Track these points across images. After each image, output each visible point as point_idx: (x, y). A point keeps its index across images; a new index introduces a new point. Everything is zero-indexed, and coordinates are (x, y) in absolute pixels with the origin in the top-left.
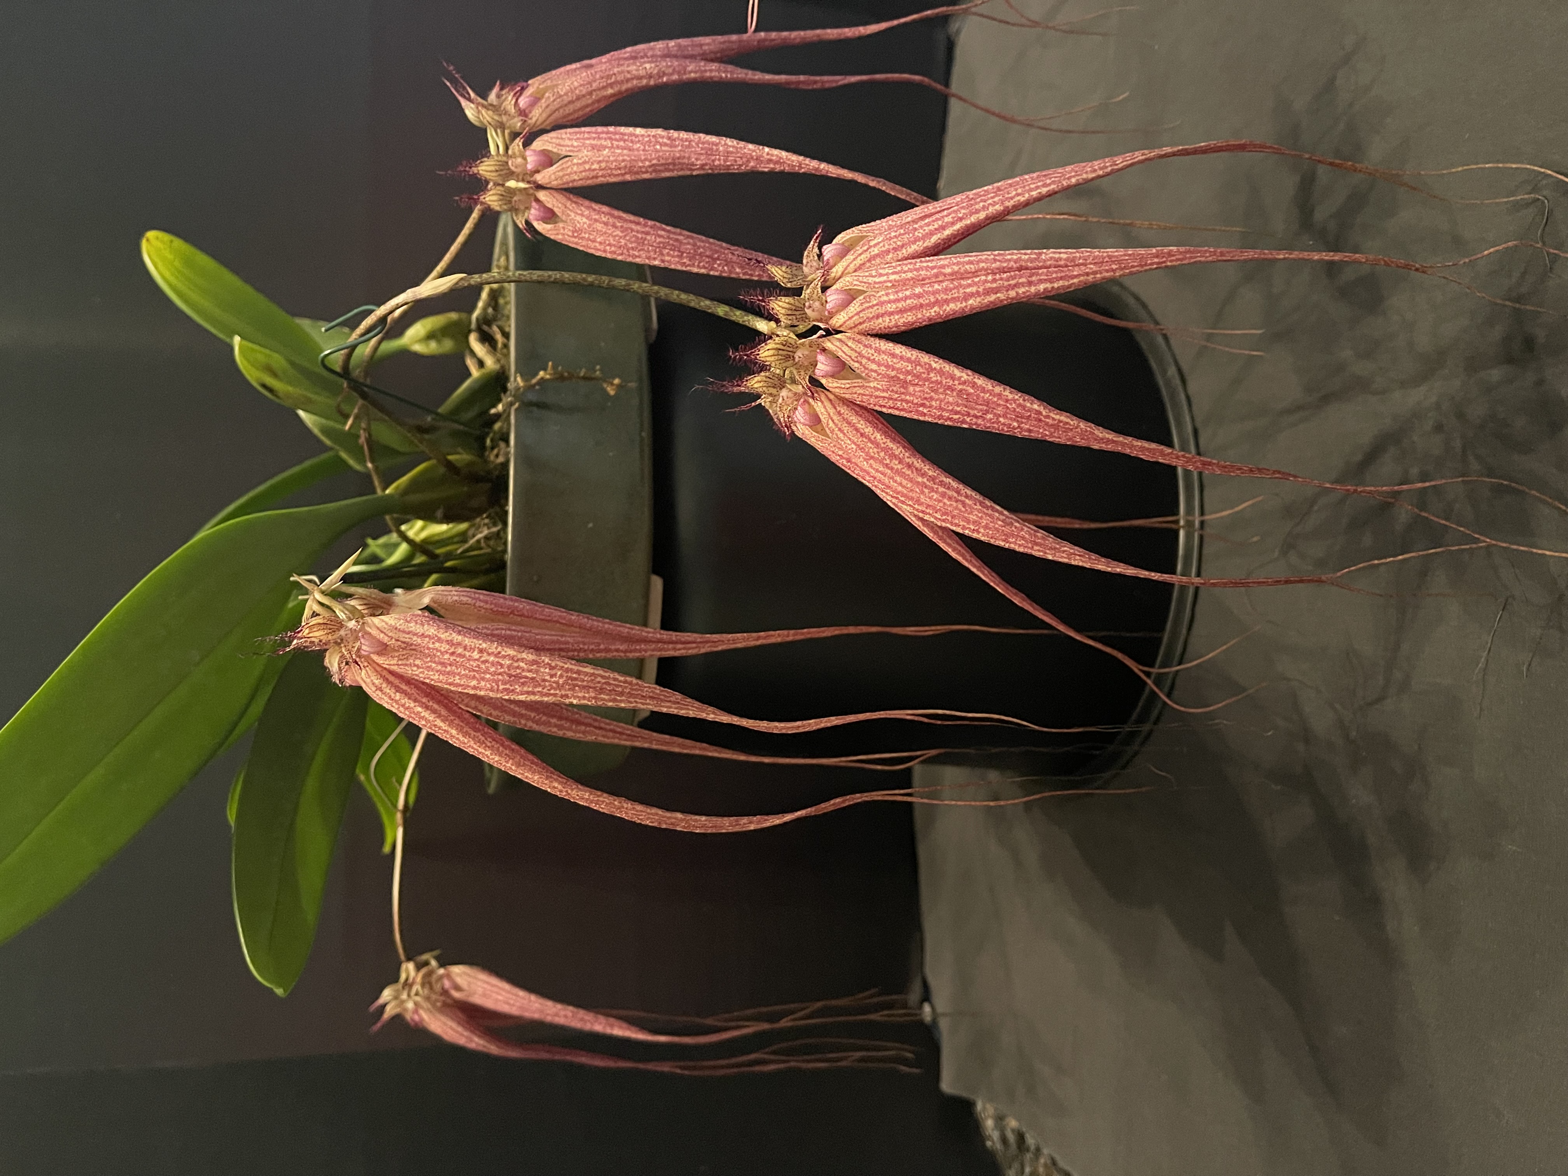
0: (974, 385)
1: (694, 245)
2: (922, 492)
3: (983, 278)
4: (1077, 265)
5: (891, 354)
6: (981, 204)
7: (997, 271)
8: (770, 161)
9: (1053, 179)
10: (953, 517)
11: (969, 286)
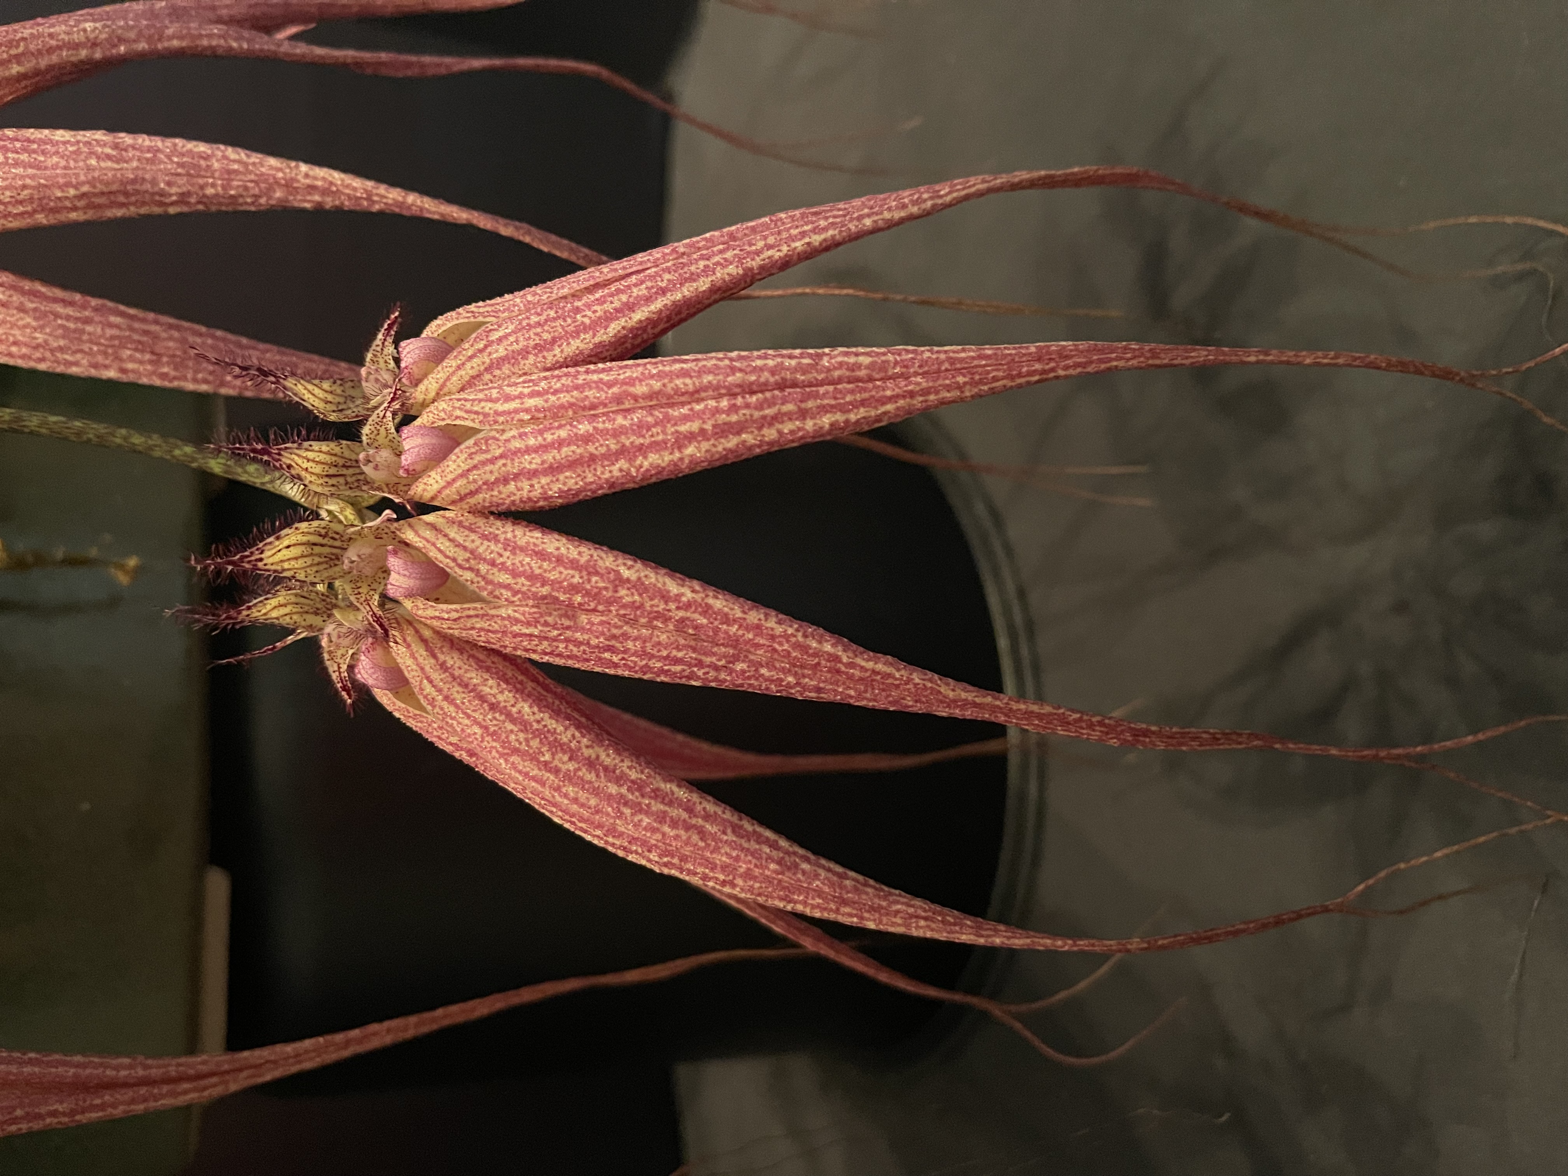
0: (706, 610)
1: (183, 341)
2: (621, 815)
3: (712, 403)
4: (890, 378)
5: (536, 553)
6: (702, 264)
7: (737, 390)
8: (312, 188)
9: (831, 220)
10: (684, 859)
11: (685, 418)
